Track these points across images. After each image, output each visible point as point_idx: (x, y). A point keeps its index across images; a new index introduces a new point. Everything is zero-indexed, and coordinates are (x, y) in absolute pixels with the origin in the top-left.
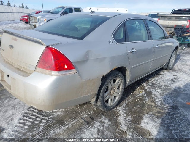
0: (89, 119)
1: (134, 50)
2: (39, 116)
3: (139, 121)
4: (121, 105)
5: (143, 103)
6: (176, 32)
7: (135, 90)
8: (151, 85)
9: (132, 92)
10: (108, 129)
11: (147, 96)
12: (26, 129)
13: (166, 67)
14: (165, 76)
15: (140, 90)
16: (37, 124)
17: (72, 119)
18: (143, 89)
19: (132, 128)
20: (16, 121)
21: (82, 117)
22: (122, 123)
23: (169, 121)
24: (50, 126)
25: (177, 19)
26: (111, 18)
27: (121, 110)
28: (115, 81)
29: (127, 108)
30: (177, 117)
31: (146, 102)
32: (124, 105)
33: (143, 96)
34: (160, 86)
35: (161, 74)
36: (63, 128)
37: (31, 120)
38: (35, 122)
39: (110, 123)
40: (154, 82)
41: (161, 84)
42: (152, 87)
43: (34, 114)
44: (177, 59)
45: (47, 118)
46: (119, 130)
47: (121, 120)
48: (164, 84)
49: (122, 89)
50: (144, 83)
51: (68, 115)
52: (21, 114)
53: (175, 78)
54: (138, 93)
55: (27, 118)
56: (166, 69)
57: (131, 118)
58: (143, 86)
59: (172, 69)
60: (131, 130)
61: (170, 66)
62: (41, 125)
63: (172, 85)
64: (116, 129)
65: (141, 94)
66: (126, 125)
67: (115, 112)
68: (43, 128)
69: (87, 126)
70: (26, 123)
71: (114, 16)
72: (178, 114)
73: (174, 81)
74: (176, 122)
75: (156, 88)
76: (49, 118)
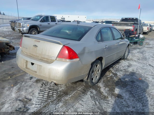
0: (83, 91)
1: (107, 47)
2: (50, 91)
3: (113, 90)
4: (100, 82)
5: (113, 80)
6: (126, 34)
7: (106, 73)
8: (115, 69)
9: (105, 74)
10: (96, 95)
11: (115, 76)
12: (46, 98)
13: (123, 58)
14: (123, 64)
15: (109, 73)
16: (51, 96)
17: (73, 91)
18: (111, 72)
19: (110, 94)
20: (37, 94)
21: (78, 90)
22: (103, 92)
23: (131, 89)
24: (60, 96)
25: (125, 25)
26: (93, 27)
27: (100, 84)
28: (97, 66)
29: (104, 84)
30: (135, 86)
31: (115, 80)
32: (102, 82)
33: (112, 76)
34: (121, 70)
35: (120, 62)
36: (69, 96)
37: (46, 93)
38: (50, 94)
39: (97, 92)
40: (117, 68)
41: (122, 69)
42: (116, 71)
43: (47, 90)
44: (129, 52)
45: (56, 92)
46: (103, 95)
47: (102, 90)
48: (123, 68)
49: (100, 71)
50: (110, 68)
51: (68, 89)
52: (38, 90)
53: (129, 65)
54: (108, 75)
55: (43, 93)
56: (123, 59)
57: (108, 88)
58: (110, 70)
59: (126, 59)
60: (110, 95)
61: (126, 57)
62: (54, 95)
63: (128, 69)
64: (101, 95)
65: (110, 75)
66: (106, 93)
67: (97, 86)
68: (56, 97)
69: (83, 94)
70: (44, 95)
71: (94, 26)
72: (135, 85)
73: (129, 67)
74: (135, 89)
75: (119, 71)
76: (57, 92)
